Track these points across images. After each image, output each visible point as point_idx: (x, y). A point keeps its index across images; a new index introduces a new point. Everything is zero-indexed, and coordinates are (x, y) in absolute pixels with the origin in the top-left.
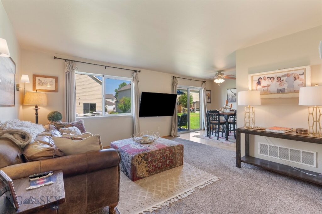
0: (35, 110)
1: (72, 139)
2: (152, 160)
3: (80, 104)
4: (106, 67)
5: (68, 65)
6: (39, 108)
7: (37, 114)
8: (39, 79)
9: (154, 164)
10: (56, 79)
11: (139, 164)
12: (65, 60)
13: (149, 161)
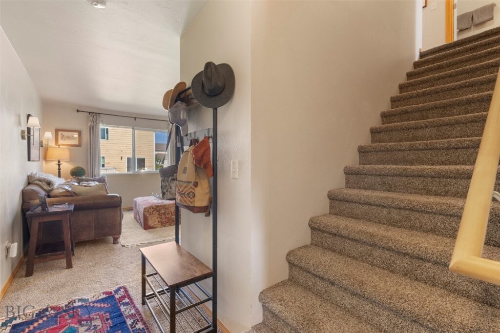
0: (57, 165)
1: (85, 186)
2: (165, 213)
3: (121, 159)
4: (135, 118)
5: (91, 118)
6: (61, 163)
7: (59, 169)
8: (62, 134)
9: (167, 216)
10: (80, 133)
11: (150, 215)
12: (88, 113)
13: (162, 214)
